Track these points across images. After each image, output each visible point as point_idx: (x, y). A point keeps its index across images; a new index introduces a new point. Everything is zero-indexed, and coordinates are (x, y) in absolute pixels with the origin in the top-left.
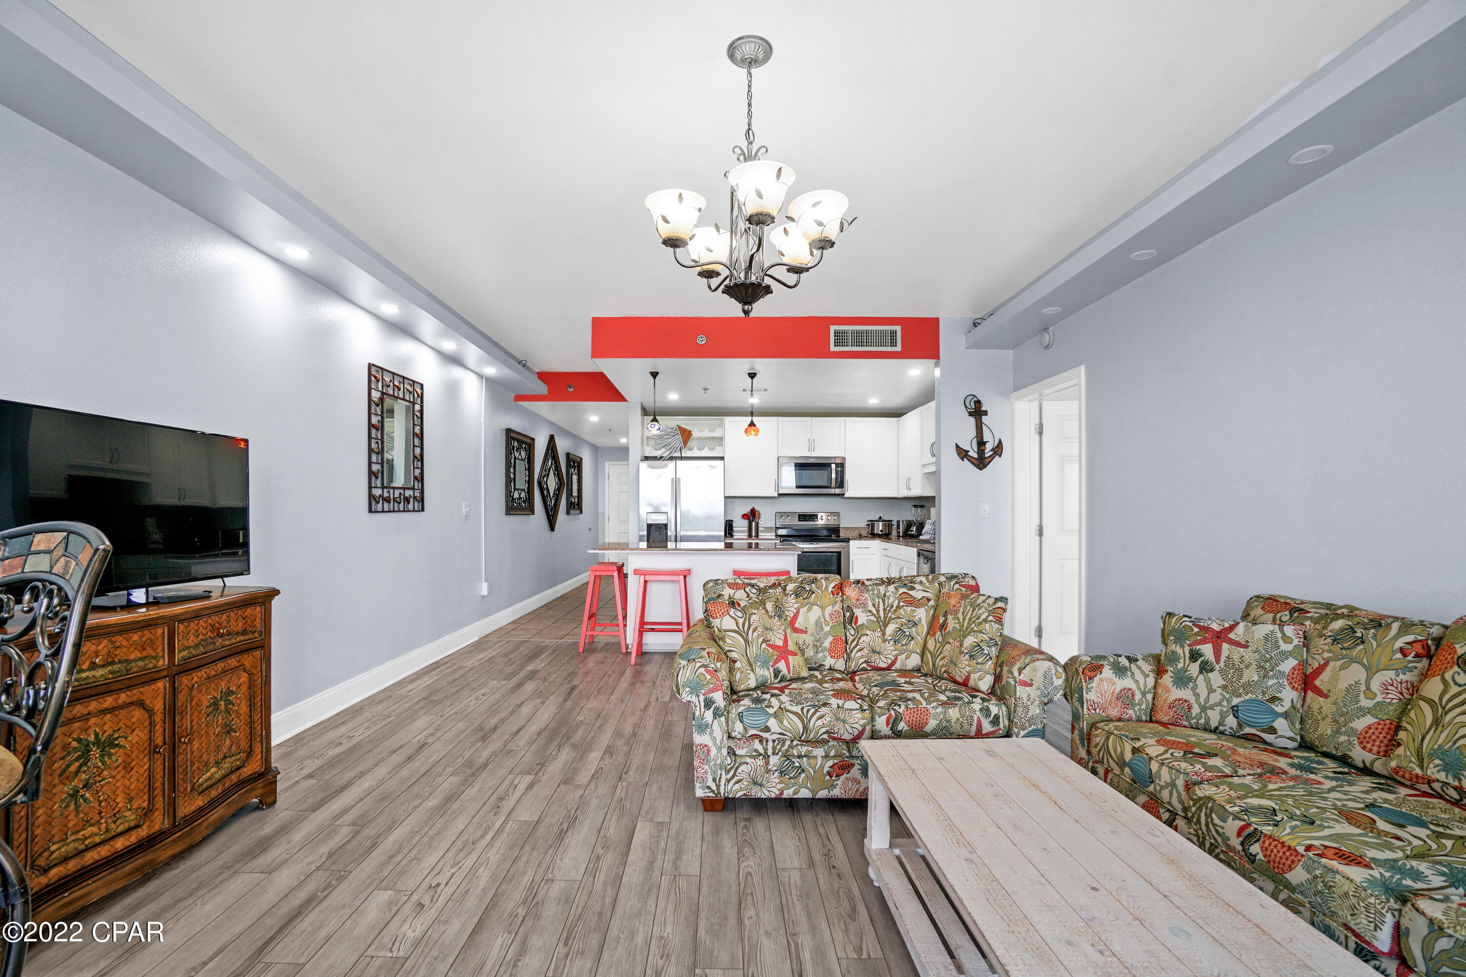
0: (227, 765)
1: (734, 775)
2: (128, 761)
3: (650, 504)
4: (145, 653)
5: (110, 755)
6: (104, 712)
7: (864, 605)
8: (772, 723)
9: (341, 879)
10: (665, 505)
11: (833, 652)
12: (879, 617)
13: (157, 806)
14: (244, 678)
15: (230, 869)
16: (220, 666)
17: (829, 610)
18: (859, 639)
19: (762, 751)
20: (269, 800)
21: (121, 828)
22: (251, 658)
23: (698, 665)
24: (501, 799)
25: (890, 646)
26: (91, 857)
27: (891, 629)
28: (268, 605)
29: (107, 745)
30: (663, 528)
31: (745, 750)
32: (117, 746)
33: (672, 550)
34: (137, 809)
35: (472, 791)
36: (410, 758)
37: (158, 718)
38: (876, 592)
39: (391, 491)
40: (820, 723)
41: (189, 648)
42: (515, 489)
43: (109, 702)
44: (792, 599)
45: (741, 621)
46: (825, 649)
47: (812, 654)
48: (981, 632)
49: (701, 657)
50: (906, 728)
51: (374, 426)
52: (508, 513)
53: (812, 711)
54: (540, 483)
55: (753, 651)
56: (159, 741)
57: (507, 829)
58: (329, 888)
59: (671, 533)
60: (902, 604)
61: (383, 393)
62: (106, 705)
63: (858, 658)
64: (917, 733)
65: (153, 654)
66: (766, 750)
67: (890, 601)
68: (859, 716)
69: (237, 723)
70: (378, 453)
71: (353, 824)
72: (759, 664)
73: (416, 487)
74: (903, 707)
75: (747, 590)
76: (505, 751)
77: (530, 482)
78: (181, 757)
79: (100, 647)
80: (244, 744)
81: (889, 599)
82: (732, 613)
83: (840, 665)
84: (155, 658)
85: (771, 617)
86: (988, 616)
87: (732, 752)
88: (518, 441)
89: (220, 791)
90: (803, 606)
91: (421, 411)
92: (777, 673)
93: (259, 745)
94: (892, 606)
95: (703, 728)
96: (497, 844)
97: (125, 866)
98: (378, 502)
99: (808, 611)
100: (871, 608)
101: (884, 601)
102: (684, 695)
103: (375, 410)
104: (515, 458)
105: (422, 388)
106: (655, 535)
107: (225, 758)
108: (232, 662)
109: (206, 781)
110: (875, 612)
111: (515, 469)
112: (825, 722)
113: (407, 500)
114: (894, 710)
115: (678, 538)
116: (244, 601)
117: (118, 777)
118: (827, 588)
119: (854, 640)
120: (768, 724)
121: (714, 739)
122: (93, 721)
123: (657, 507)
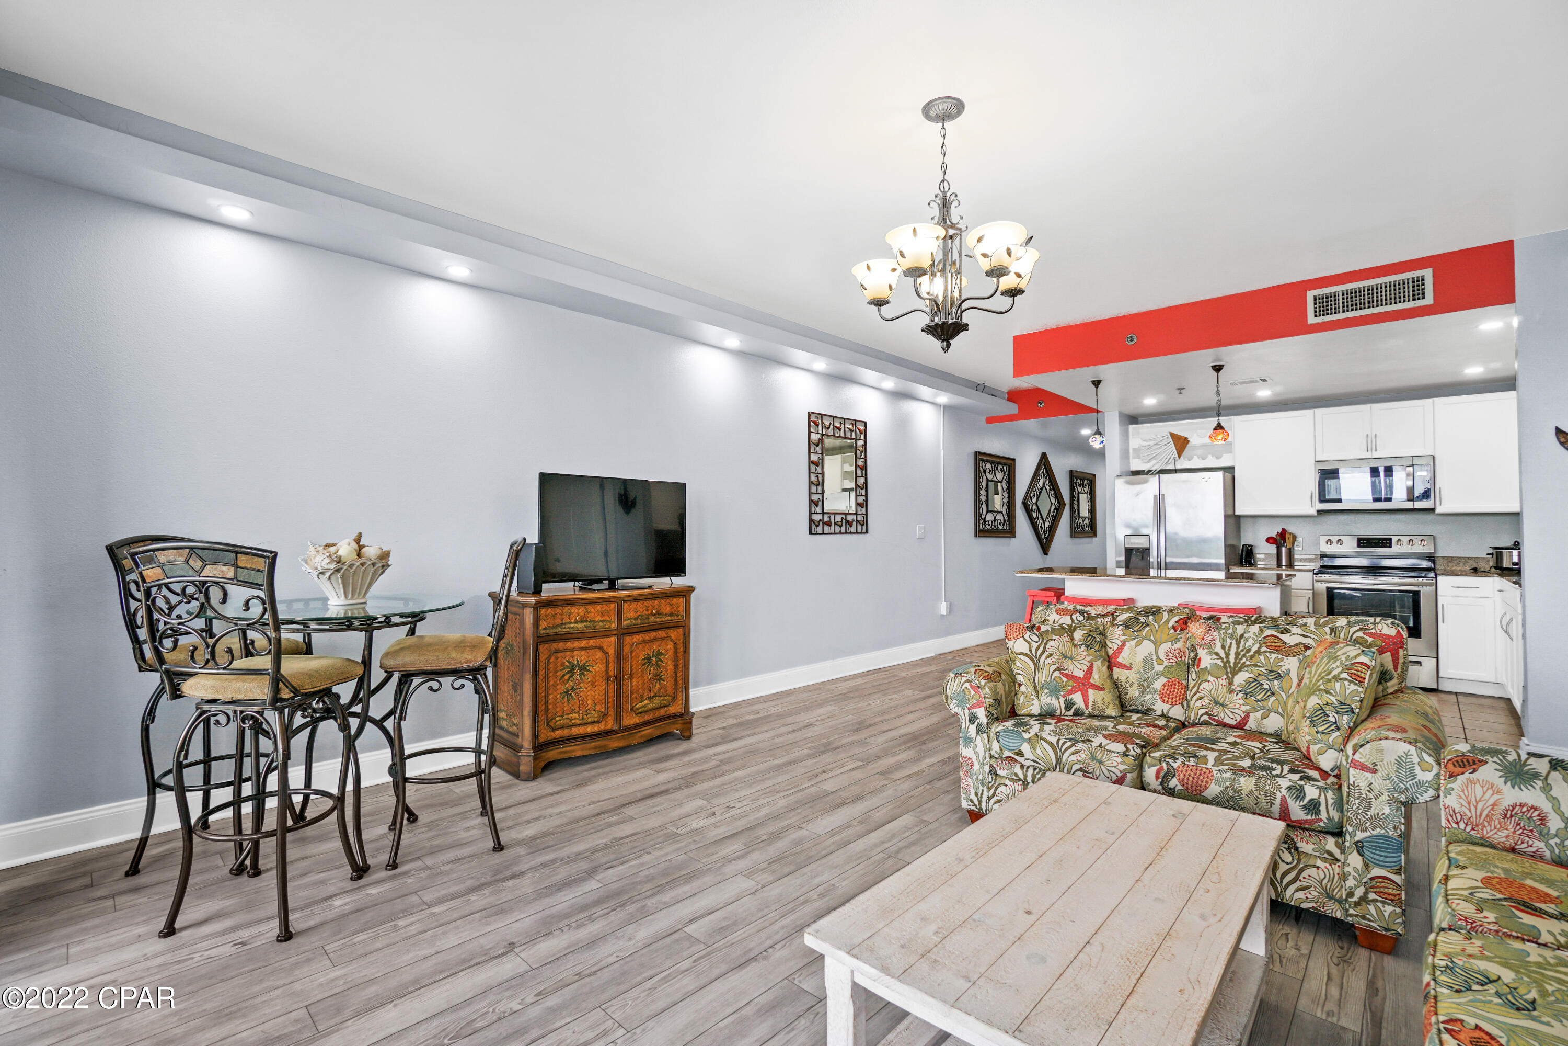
0: (657, 701)
1: (994, 795)
2: (594, 680)
3: (1128, 526)
4: (604, 618)
5: (584, 675)
6: (582, 649)
7: (1210, 647)
8: (1025, 748)
9: (686, 787)
10: (1146, 526)
11: (1165, 695)
12: (1228, 662)
13: (610, 713)
14: (670, 646)
15: (642, 765)
16: (653, 634)
17: (1165, 647)
18: (1200, 685)
19: (1022, 777)
20: (687, 734)
21: (590, 720)
22: (675, 633)
23: (964, 679)
24: (824, 772)
25: (1238, 699)
26: (576, 731)
27: (1241, 678)
28: (688, 598)
29: (584, 668)
30: (1144, 552)
31: (1006, 771)
32: (588, 670)
33: (1154, 578)
34: (598, 711)
35: (809, 762)
36: (792, 732)
37: (611, 659)
38: (1230, 631)
39: (832, 516)
40: (1073, 758)
41: (630, 619)
42: (988, 511)
43: (584, 643)
44: (1118, 631)
45: (1035, 645)
46: (1155, 691)
47: (1137, 694)
48: (1327, 692)
49: (968, 673)
50: (1179, 787)
51: (813, 463)
52: (976, 536)
53: (1069, 744)
54: (1025, 504)
55: (1042, 677)
56: (611, 673)
57: (806, 791)
58: (679, 788)
59: (1153, 559)
60: (1263, 649)
61: (822, 435)
62: (582, 645)
63: (1199, 708)
64: (1194, 794)
65: (608, 619)
66: (1025, 776)
67: (1248, 644)
68: (1119, 760)
69: (664, 675)
70: (818, 485)
71: (721, 761)
72: (1046, 691)
73: (859, 512)
74: (1179, 762)
75: (1074, 617)
76: (863, 742)
77: (1011, 504)
78: (624, 687)
79: (580, 611)
80: (670, 691)
81: (1247, 640)
82: (1027, 636)
83: (1177, 712)
84: (609, 622)
85: (1075, 646)
86: (1341, 673)
87: (993, 771)
88: (992, 463)
89: (651, 717)
90: (1131, 639)
91: (865, 446)
92: (1069, 705)
93: (680, 694)
94: (1249, 650)
95: (969, 741)
96: (791, 797)
97: (591, 743)
98: (818, 526)
99: (1137, 645)
100: (1218, 649)
101: (1238, 644)
102: (952, 707)
103: (815, 449)
104: (988, 480)
105: (865, 426)
106: (1135, 559)
107: (655, 696)
108: (662, 633)
109: (641, 707)
110: (1223, 655)
111: (987, 491)
112: (1079, 759)
113: (850, 524)
114: (1167, 763)
115: (1163, 565)
116: (670, 593)
117: (588, 689)
118: (1168, 621)
119: (1193, 687)
120: (1022, 748)
121: (977, 753)
122: (576, 653)
123: (1136, 529)
